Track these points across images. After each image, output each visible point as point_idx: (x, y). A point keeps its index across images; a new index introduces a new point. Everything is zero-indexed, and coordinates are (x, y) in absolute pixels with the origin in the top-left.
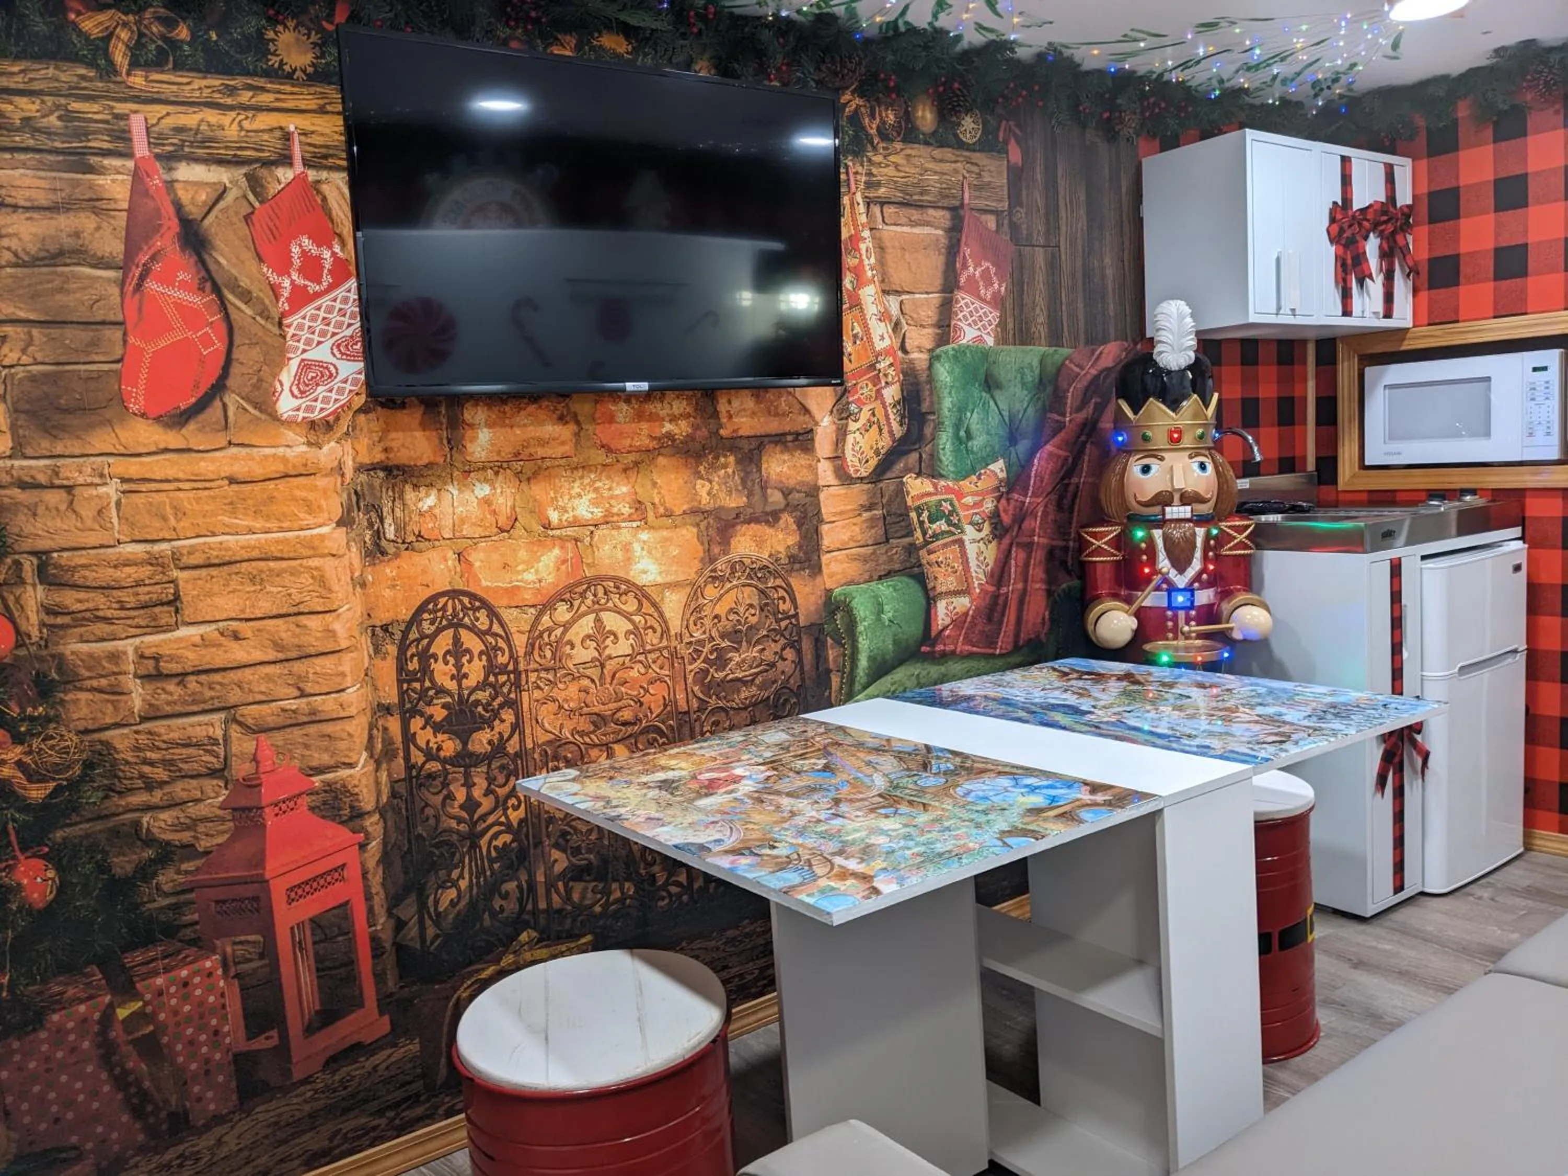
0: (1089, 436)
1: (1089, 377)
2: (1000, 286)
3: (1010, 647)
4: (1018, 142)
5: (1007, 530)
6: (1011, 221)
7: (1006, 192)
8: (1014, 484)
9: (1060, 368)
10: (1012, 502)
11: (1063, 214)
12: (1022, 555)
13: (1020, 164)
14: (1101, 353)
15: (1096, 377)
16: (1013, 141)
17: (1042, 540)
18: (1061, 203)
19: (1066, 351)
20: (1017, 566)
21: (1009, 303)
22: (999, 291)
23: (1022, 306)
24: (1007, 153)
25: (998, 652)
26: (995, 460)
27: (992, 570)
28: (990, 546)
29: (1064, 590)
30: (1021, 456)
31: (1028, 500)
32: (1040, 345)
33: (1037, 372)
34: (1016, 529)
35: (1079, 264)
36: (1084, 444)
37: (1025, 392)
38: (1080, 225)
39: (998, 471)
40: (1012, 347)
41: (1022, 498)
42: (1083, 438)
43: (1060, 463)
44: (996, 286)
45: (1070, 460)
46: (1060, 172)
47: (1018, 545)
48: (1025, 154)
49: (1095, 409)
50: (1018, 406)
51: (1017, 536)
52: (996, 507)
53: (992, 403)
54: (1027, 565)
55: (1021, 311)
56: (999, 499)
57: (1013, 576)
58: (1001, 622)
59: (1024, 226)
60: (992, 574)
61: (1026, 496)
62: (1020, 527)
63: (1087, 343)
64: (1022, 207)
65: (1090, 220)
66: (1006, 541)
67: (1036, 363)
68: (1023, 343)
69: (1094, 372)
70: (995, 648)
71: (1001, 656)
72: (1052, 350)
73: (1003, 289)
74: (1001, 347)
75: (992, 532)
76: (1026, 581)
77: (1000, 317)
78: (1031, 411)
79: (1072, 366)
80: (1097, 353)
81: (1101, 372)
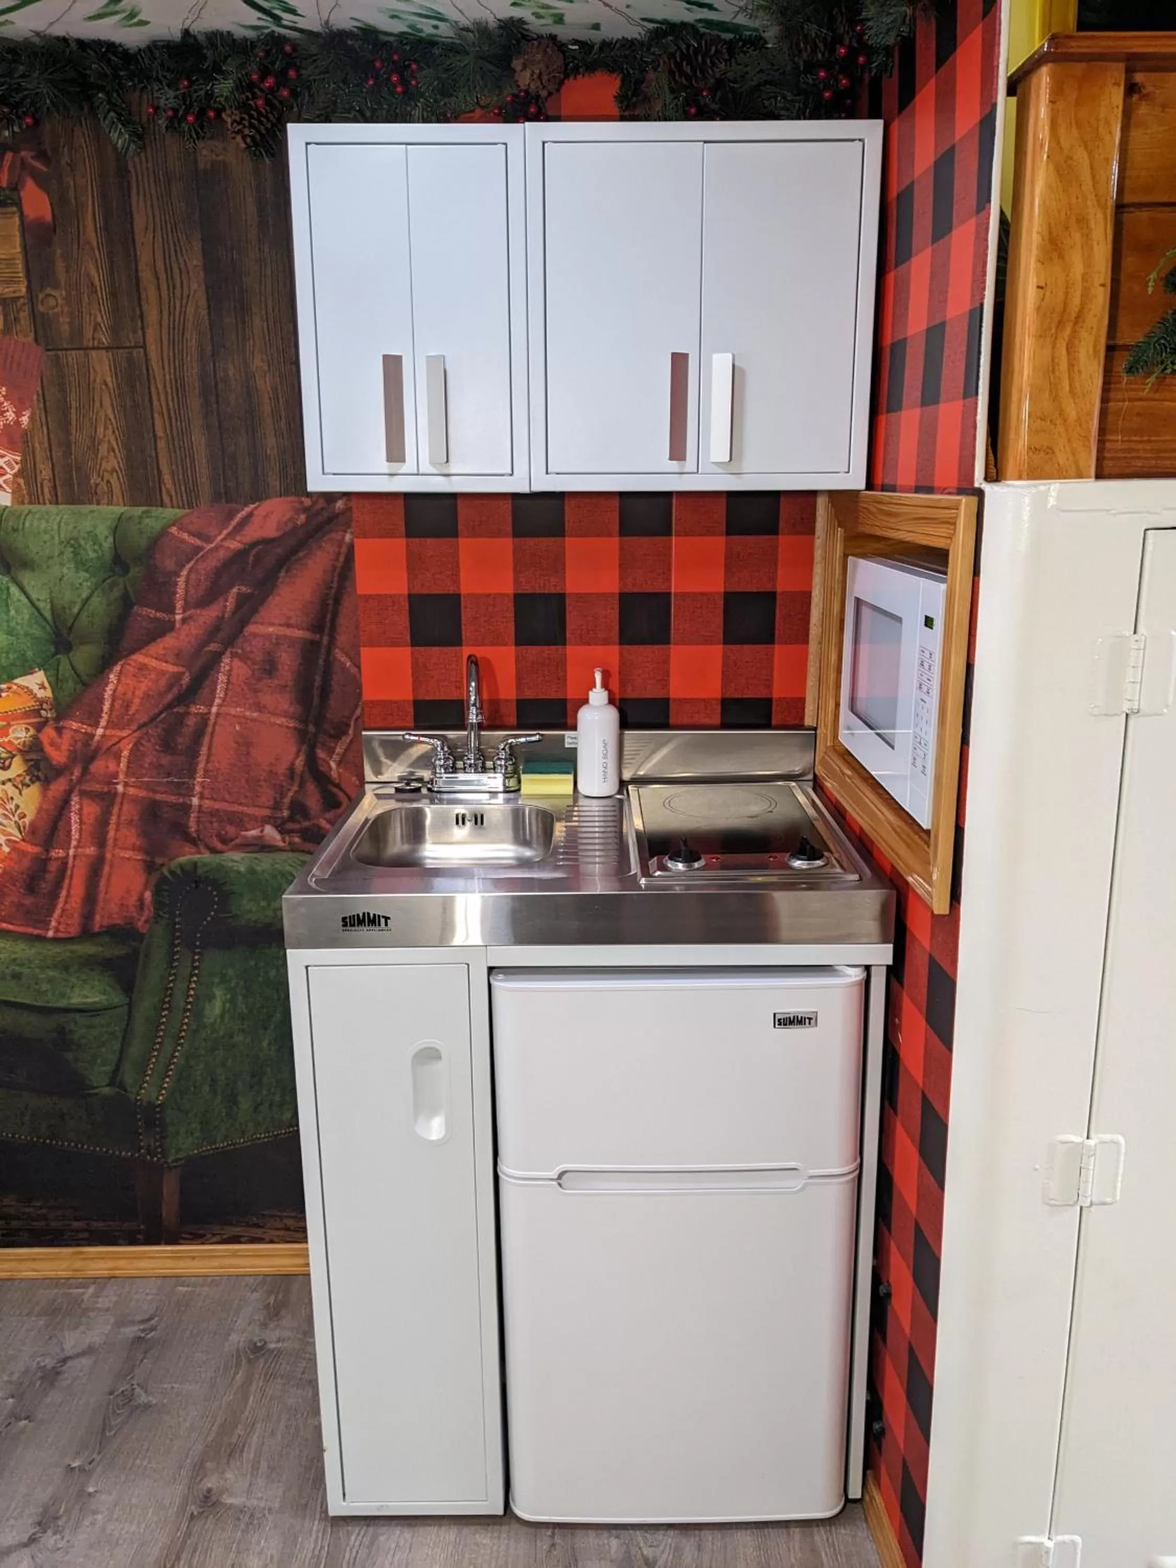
0: (230, 642)
1: (222, 554)
2: (18, 414)
3: (74, 931)
4: (42, 182)
5: (59, 771)
6: (33, 313)
7: (20, 266)
8: (69, 707)
9: (156, 542)
10: (67, 735)
11: (150, 293)
12: (92, 809)
13: (49, 217)
14: (251, 515)
15: (241, 555)
16: (30, 184)
17: (131, 791)
18: (146, 275)
19: (170, 513)
20: (81, 822)
21: (39, 443)
22: (18, 423)
23: (67, 445)
24: (19, 205)
25: (50, 934)
26: (29, 671)
27: (32, 824)
28: (25, 791)
29: (181, 866)
30: (81, 667)
31: (100, 731)
32: (110, 503)
33: (108, 544)
34: (77, 773)
35: (192, 372)
36: (217, 657)
37: (83, 574)
38: (191, 309)
39: (35, 689)
40: (53, 508)
41: (85, 728)
42: (213, 647)
43: (163, 682)
44: (11, 415)
45: (186, 680)
46: (139, 222)
47: (82, 793)
48: (60, 201)
49: (239, 606)
50: (68, 595)
51: (80, 780)
52: (35, 737)
53: (14, 590)
54: (103, 823)
55: (67, 454)
56: (39, 727)
57: (75, 835)
58: (54, 896)
59: (64, 320)
60: (33, 829)
61: (96, 725)
62: (85, 771)
63: (217, 497)
64: (56, 286)
65: (214, 300)
66: (59, 787)
67: (103, 531)
68: (73, 500)
69: (234, 545)
70: (48, 930)
71: (55, 940)
72: (138, 511)
73: (25, 420)
74: (27, 507)
75: (28, 772)
76: (101, 843)
77: (23, 462)
78: (97, 602)
79: (185, 536)
80: (240, 516)
81: (254, 544)
